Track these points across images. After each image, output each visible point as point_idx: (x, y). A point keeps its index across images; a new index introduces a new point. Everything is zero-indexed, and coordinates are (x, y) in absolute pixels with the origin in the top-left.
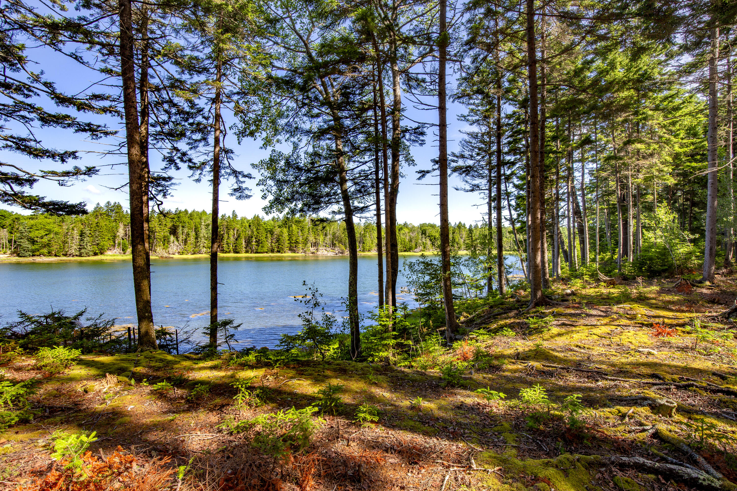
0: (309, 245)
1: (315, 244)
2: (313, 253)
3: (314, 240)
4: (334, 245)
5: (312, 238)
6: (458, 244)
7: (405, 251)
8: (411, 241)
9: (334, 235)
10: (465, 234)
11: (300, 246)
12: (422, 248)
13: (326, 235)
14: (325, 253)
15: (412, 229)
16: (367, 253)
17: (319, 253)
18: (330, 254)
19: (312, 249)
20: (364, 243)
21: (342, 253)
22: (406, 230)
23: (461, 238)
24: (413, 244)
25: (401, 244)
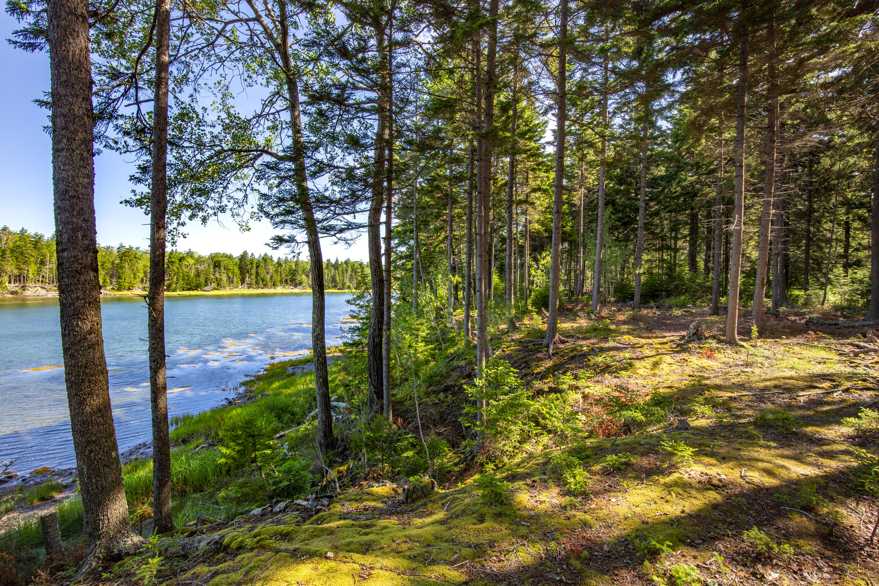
0: (5, 278)
1: (19, 278)
2: (12, 293)
3: (16, 272)
5: (10, 268)
6: (263, 280)
7: (189, 289)
8: (198, 275)
10: (272, 269)
12: (214, 285)
13: (42, 263)
14: (43, 292)
15: (199, 260)
17: (27, 293)
18: (54, 293)
19: (12, 287)
20: (119, 277)
22: (191, 261)
23: (268, 273)
24: (202, 280)
25: (183, 279)
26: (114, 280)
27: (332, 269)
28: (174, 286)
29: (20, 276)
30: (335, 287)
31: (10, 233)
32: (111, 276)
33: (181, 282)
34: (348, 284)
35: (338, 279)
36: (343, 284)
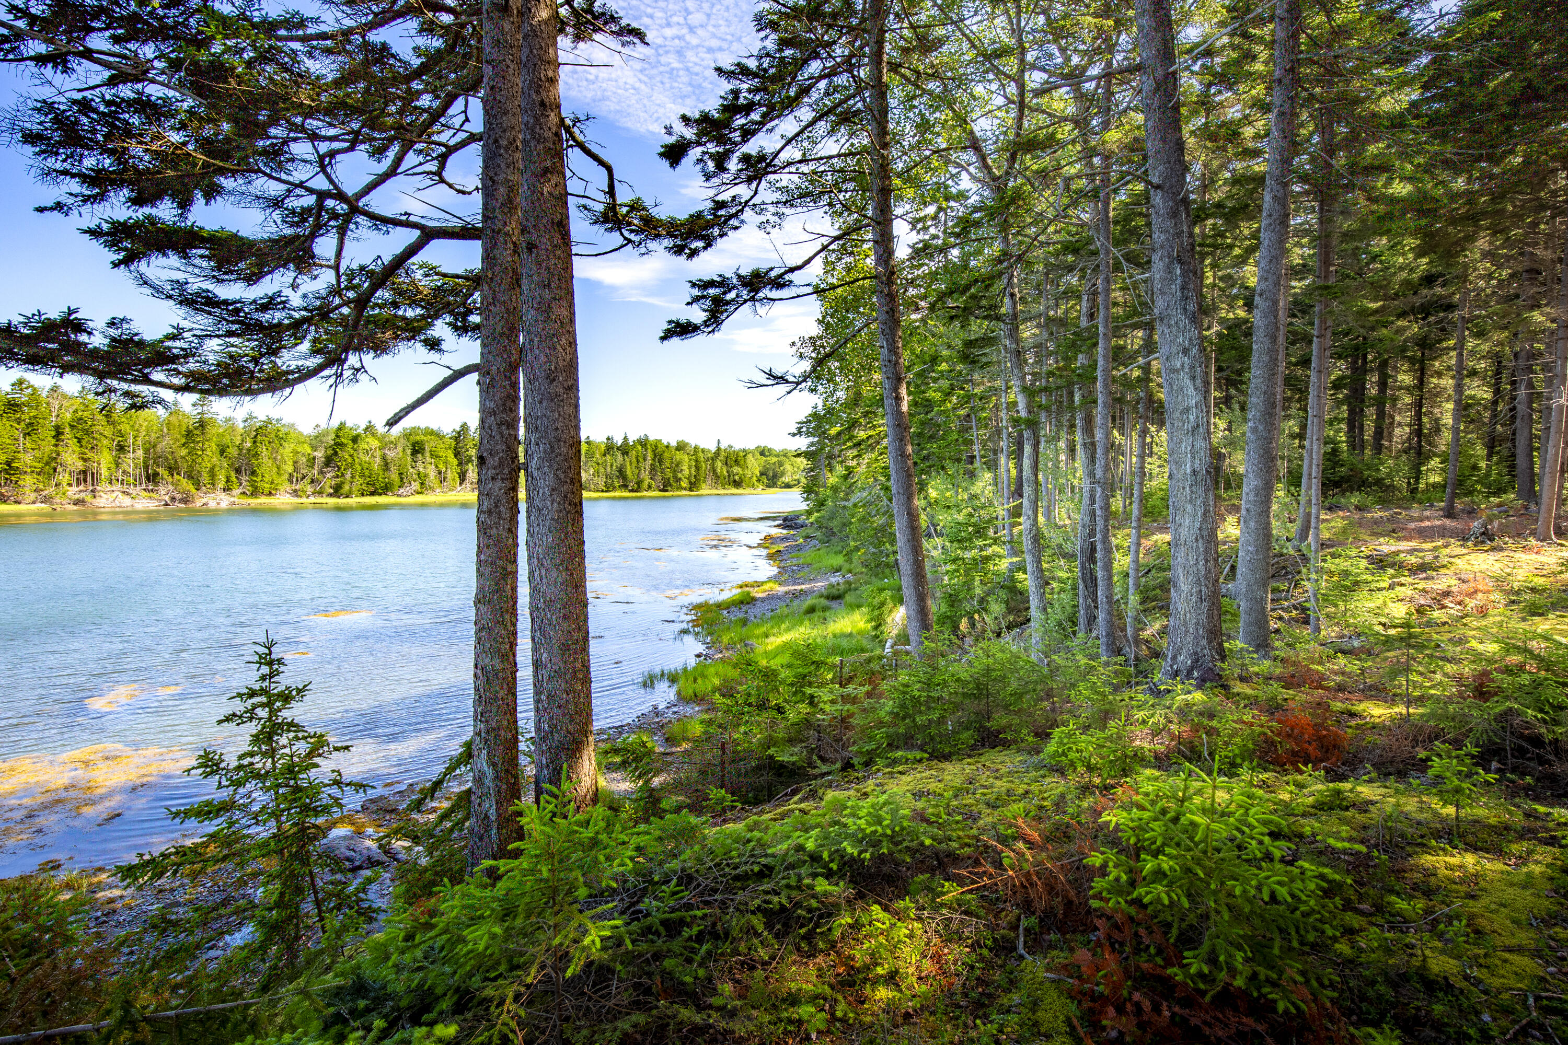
0: (64, 478)
1: (85, 477)
2: (77, 502)
3: (80, 465)
4: (152, 478)
5: (71, 458)
7: (372, 494)
8: (386, 466)
9: (149, 448)
11: (28, 481)
12: (416, 486)
13: (123, 449)
14: (126, 501)
15: (388, 442)
16: (263, 500)
17: (100, 502)
18: (144, 502)
19: (73, 492)
20: (253, 473)
21: (185, 501)
22: (375, 443)
24: (395, 477)
25: (363, 476)
26: (244, 478)
27: (619, 454)
28: (346, 487)
29: (85, 472)
30: (625, 486)
31: (64, 396)
32: (238, 471)
33: (359, 481)
34: (647, 481)
35: (629, 472)
36: (639, 483)
